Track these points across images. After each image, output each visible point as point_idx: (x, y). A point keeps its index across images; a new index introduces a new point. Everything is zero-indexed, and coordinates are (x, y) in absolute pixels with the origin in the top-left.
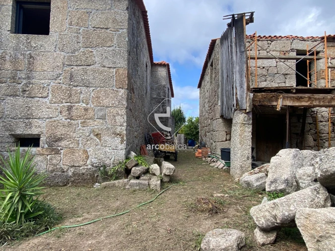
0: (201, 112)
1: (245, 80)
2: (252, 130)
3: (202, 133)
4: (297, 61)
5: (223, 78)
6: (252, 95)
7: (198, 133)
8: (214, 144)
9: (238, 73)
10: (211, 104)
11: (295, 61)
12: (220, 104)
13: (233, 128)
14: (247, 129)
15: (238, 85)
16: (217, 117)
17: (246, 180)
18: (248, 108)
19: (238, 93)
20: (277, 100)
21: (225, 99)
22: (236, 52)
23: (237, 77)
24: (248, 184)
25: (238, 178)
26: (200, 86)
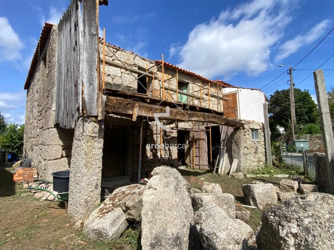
0: (28, 118)
1: (96, 74)
2: (104, 145)
3: (27, 146)
4: (138, 76)
5: (60, 73)
6: (105, 97)
7: (22, 145)
8: (43, 163)
9: (85, 63)
10: (41, 108)
11: (137, 75)
12: (54, 108)
13: (75, 143)
14: (96, 144)
15: (85, 80)
16: (50, 127)
17: (96, 228)
18: (100, 114)
19: (86, 92)
20: (133, 108)
21: (63, 102)
22: (84, 32)
23: (84, 67)
24: (99, 233)
25: (81, 221)
26: (27, 87)
